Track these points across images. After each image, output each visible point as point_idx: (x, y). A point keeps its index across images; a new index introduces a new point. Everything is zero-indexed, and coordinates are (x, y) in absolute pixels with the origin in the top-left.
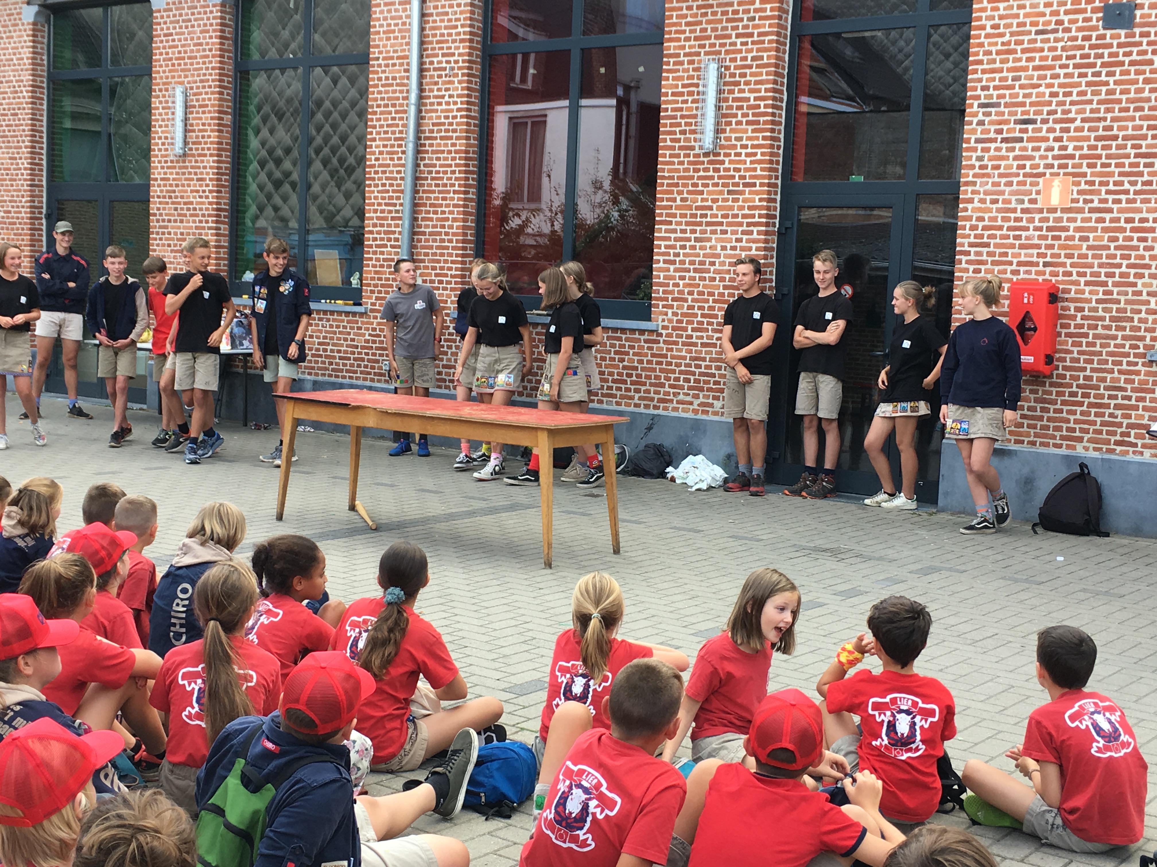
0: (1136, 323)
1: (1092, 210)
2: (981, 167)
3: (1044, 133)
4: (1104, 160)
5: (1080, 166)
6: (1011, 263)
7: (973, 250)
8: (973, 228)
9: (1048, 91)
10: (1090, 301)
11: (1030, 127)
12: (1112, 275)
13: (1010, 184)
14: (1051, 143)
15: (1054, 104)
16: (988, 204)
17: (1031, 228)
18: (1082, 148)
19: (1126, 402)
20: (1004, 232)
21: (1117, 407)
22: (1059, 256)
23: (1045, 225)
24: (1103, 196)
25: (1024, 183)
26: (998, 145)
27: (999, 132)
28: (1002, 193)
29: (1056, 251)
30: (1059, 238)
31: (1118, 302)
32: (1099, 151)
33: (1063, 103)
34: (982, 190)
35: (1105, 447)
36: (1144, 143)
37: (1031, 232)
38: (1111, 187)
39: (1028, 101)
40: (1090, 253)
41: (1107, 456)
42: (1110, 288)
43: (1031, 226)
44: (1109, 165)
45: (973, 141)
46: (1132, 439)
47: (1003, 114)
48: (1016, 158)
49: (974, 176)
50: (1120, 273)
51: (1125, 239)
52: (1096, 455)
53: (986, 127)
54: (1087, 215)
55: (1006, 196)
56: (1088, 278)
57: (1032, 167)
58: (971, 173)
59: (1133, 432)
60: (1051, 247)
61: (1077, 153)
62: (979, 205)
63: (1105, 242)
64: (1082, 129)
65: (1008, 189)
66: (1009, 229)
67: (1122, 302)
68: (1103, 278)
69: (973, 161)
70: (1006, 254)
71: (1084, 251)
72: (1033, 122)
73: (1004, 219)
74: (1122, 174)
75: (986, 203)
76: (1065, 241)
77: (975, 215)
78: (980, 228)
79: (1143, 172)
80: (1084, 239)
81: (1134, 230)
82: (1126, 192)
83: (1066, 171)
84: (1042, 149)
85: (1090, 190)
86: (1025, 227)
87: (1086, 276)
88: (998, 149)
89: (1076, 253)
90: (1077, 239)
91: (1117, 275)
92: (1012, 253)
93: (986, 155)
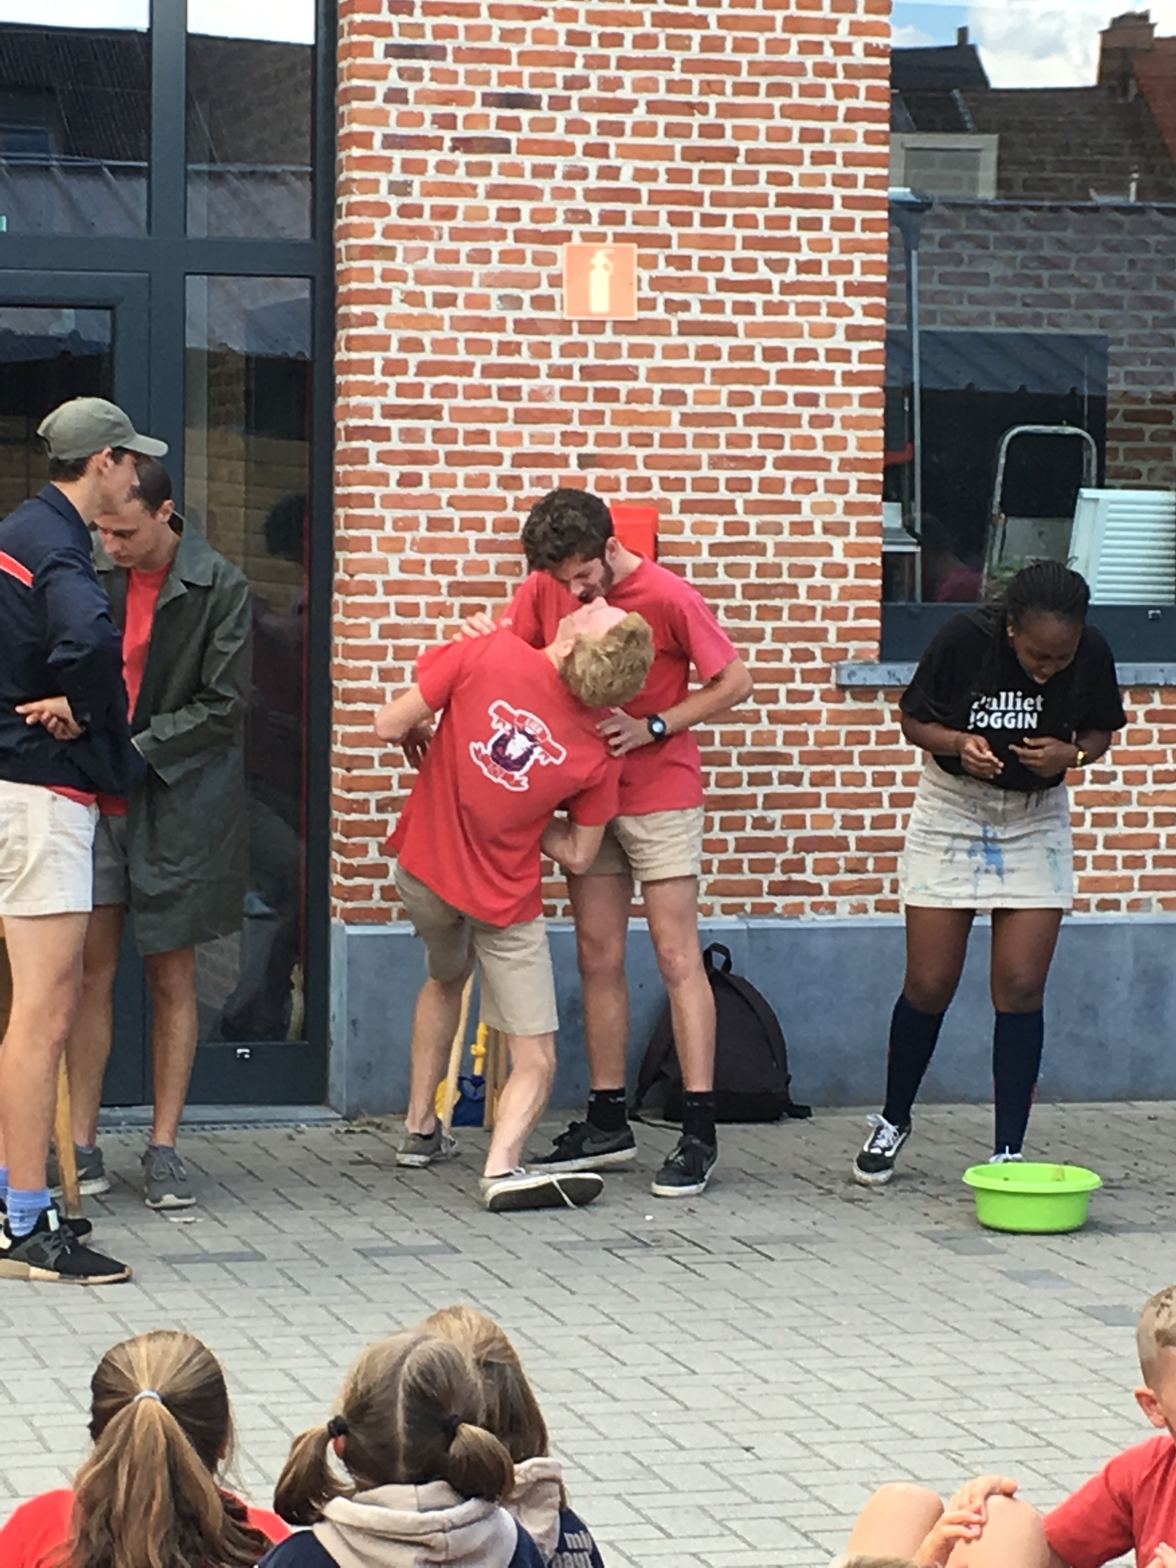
0: (803, 600)
1: (687, 328)
2: (405, 211)
3: (559, 134)
4: (707, 208)
5: (652, 218)
6: (496, 459)
7: (395, 425)
8: (393, 368)
9: (562, 29)
10: (694, 549)
11: (525, 115)
12: (743, 485)
13: (481, 257)
14: (579, 160)
15: (579, 62)
16: (430, 309)
17: (544, 371)
18: (652, 176)
19: (790, 789)
20: (476, 379)
21: (771, 802)
22: (615, 440)
23: (577, 363)
24: (713, 294)
25: (518, 257)
26: (445, 155)
27: (448, 122)
28: (465, 279)
29: (607, 427)
30: (611, 395)
31: (760, 550)
32: (695, 186)
33: (602, 62)
34: (410, 269)
35: (748, 902)
36: (795, 171)
37: (543, 381)
38: (728, 273)
39: (514, 49)
40: (689, 432)
41: (756, 923)
42: (741, 516)
43: (543, 365)
44: (720, 221)
45: (377, 141)
46: (809, 876)
47: (452, 76)
48: (494, 192)
49: (389, 232)
50: (762, 480)
51: (769, 398)
52: (731, 922)
53: (412, 107)
54: (677, 340)
55: (476, 289)
56: (689, 494)
57: (538, 216)
58: (379, 224)
59: (809, 859)
60: (596, 417)
61: (645, 188)
62: (406, 309)
63: (723, 407)
64: (649, 130)
65: (477, 270)
66: (488, 371)
67: (770, 551)
68: (723, 494)
69: (383, 195)
70: (482, 437)
71: (675, 427)
72: (531, 102)
73: (473, 346)
74: (749, 243)
75: (423, 305)
76: (628, 402)
77: (396, 336)
78: (412, 370)
79: (798, 239)
80: (675, 398)
81: (785, 377)
82: (764, 287)
83: (620, 229)
84: (558, 173)
85: (680, 279)
86: (527, 366)
87: (683, 489)
88: (443, 167)
89: (657, 432)
90: (656, 398)
91: (755, 486)
92: (499, 434)
93: (417, 180)
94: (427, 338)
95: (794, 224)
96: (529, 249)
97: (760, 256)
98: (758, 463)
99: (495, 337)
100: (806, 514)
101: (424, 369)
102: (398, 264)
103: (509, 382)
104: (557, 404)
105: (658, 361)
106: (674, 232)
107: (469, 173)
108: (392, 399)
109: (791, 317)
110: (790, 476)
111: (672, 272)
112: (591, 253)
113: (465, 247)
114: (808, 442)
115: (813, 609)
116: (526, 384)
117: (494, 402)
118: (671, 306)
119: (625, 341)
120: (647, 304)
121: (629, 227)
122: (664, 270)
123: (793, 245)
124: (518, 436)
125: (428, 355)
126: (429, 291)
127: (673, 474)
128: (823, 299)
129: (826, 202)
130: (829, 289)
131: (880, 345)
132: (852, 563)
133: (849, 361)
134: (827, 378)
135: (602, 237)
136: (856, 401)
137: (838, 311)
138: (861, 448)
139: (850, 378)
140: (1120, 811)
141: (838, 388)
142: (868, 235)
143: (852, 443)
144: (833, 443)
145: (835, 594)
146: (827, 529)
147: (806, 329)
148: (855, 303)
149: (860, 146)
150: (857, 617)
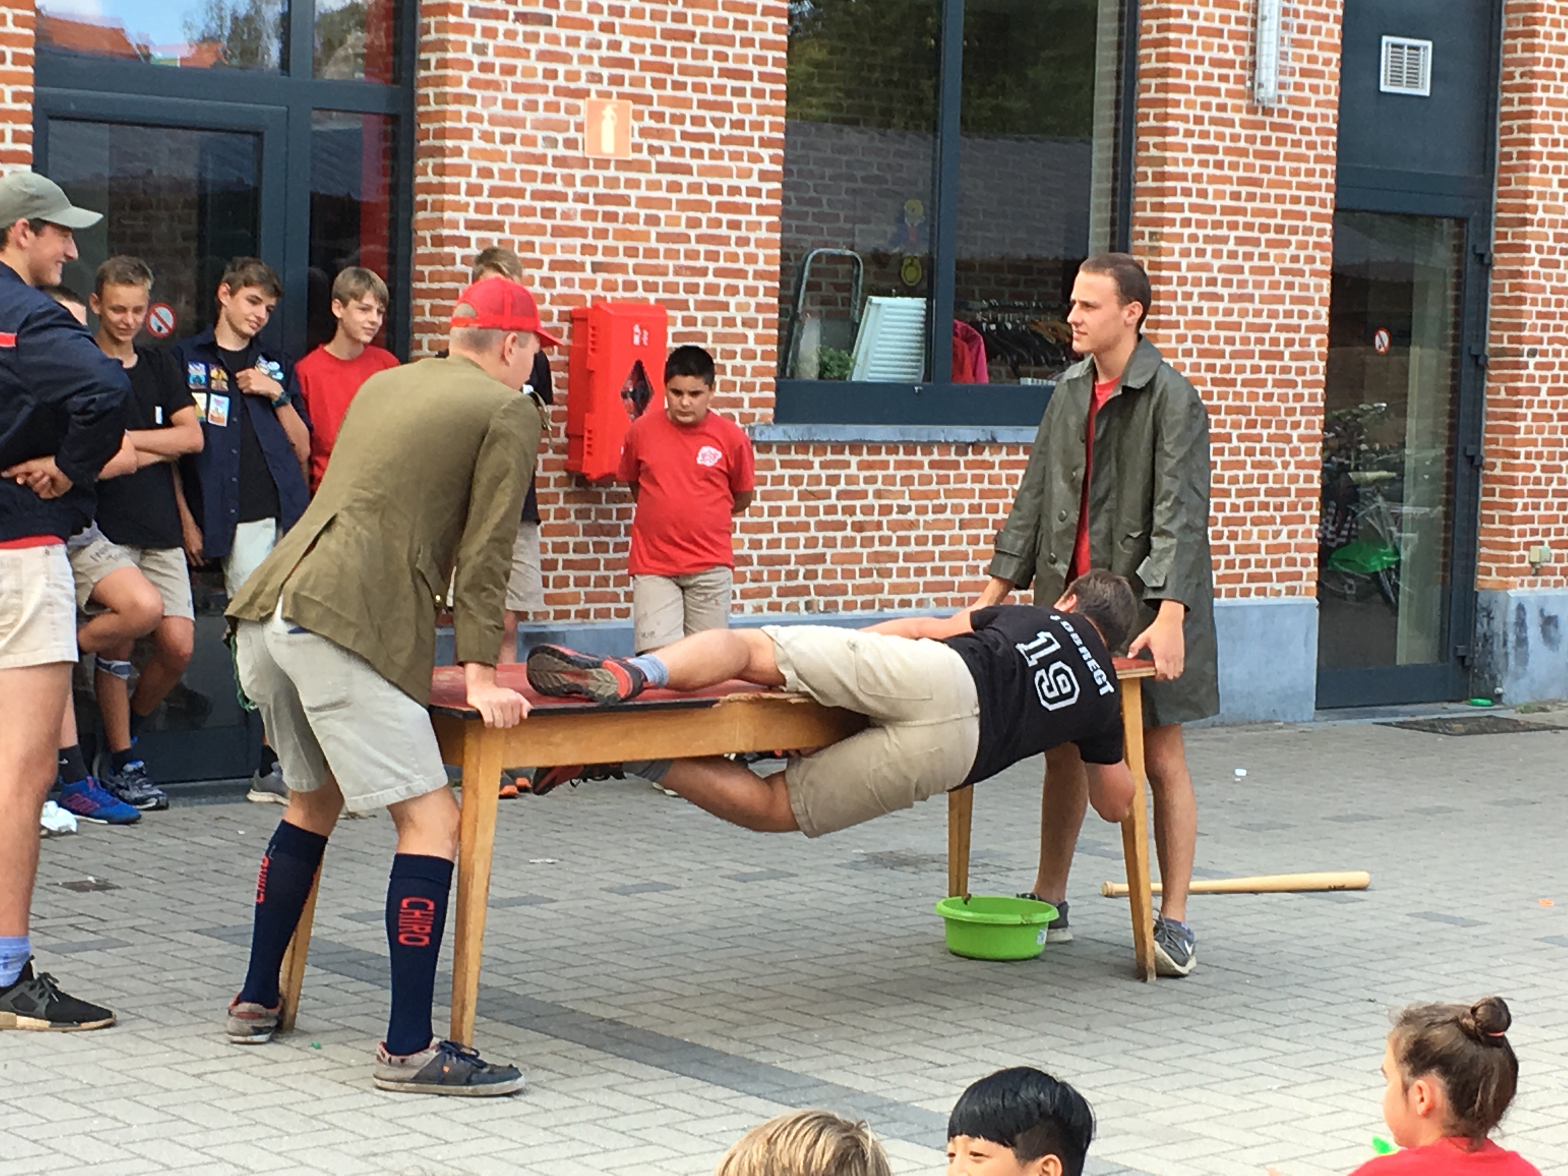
1: (662, 168)
2: (483, 67)
3: (583, 13)
4: (676, 76)
5: (641, 82)
6: (539, 264)
7: (474, 235)
8: (474, 190)
12: (694, 289)
13: (531, 106)
16: (498, 146)
17: (571, 197)
18: (642, 49)
20: (527, 201)
22: (615, 251)
23: (591, 191)
25: (556, 107)
26: (510, 25)
28: (520, 123)
29: (610, 242)
30: (614, 217)
31: (704, 338)
32: (668, 59)
34: (485, 114)
36: (730, 51)
37: (570, 204)
38: (688, 127)
40: (662, 247)
42: (693, 312)
43: (570, 192)
44: (683, 86)
45: (466, 11)
49: (473, 83)
50: (706, 285)
51: (711, 223)
54: (654, 176)
55: (528, 131)
56: (661, 294)
57: (569, 76)
58: (466, 76)
60: (601, 234)
61: (637, 58)
62: (482, 144)
63: (682, 229)
64: (640, 14)
65: (529, 116)
66: (535, 195)
67: (710, 339)
68: (682, 295)
69: (469, 54)
70: (531, 246)
71: (653, 243)
73: (526, 176)
74: (702, 104)
75: (494, 142)
76: (624, 222)
77: (475, 165)
78: (486, 192)
79: (731, 103)
80: (652, 220)
81: (722, 207)
82: (709, 138)
83: (621, 89)
84: (583, 43)
85: (658, 130)
86: (561, 193)
87: (657, 291)
88: (510, 34)
89: (641, 246)
90: (642, 221)
91: (702, 290)
92: (541, 244)
93: (491, 43)
94: (495, 167)
95: (728, 91)
96: (563, 101)
97: (707, 114)
98: (703, 272)
99: (540, 169)
100: (732, 312)
101: (495, 192)
102: (478, 109)
103: (548, 204)
104: (579, 222)
105: (643, 192)
106: (655, 93)
107: (526, 40)
108: (472, 215)
109: (726, 162)
110: (723, 282)
111: (652, 124)
112: (602, 107)
113: (521, 98)
114: (734, 257)
115: (735, 383)
116: (559, 206)
117: (538, 220)
118: (652, 150)
119: (623, 175)
120: (637, 148)
121: (627, 89)
122: (649, 123)
123: (727, 107)
124: (554, 246)
125: (496, 182)
126: (498, 131)
127: (651, 279)
128: (745, 149)
129: (748, 76)
130: (749, 141)
131: (777, 185)
132: (759, 349)
133: (760, 196)
134: (745, 209)
135: (609, 95)
136: (764, 227)
137: (755, 158)
138: (767, 262)
139: (762, 210)
140: (913, 534)
141: (754, 217)
142: (774, 103)
143: (761, 259)
144: (751, 259)
145: (749, 372)
146: (744, 324)
147: (735, 171)
148: (766, 153)
149: (770, 35)
150: (762, 390)
